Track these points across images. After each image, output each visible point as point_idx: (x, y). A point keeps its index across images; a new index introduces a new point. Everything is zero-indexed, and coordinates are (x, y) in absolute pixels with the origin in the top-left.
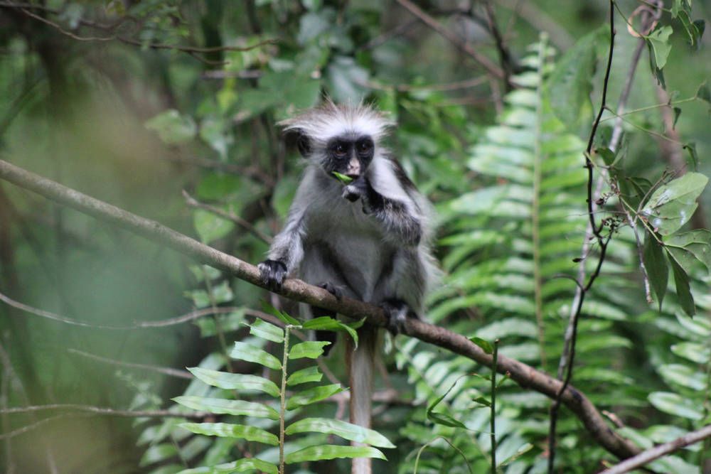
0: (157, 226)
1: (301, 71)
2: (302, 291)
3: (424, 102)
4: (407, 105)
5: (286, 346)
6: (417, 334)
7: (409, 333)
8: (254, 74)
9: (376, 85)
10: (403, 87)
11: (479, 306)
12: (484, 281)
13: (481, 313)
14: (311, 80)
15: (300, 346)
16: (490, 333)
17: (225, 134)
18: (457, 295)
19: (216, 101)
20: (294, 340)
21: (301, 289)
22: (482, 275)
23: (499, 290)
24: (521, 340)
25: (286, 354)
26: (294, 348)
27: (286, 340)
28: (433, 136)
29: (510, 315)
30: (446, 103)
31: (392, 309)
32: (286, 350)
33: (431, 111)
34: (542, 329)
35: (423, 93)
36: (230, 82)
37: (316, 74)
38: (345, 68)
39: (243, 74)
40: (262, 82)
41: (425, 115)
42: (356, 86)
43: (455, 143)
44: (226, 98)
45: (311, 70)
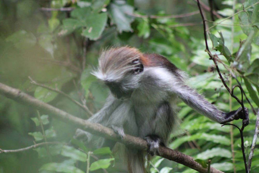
0: (20, 92)
1: (95, 8)
2: (101, 130)
3: (165, 25)
4: (155, 26)
5: (88, 163)
6: (165, 156)
7: (160, 154)
8: (69, 9)
9: (138, 15)
10: (153, 17)
11: (197, 141)
12: (201, 127)
13: (198, 145)
14: (101, 12)
15: (96, 163)
16: (204, 156)
17: (53, 43)
18: (185, 135)
19: (47, 24)
20: (93, 160)
21: (100, 129)
22: (200, 123)
23: (209, 131)
24: (222, 160)
25: (88, 169)
26: (92, 165)
27: (88, 160)
28: (170, 44)
29: (216, 145)
30: (177, 25)
31: (152, 142)
32: (88, 166)
33: (169, 30)
34: (234, 154)
35: (164, 20)
36: (55, 13)
37: (104, 10)
38: (120, 5)
39: (62, 9)
40: (72, 14)
41: (166, 32)
42: (126, 15)
43: (183, 48)
44: (53, 22)
45: (101, 7)
